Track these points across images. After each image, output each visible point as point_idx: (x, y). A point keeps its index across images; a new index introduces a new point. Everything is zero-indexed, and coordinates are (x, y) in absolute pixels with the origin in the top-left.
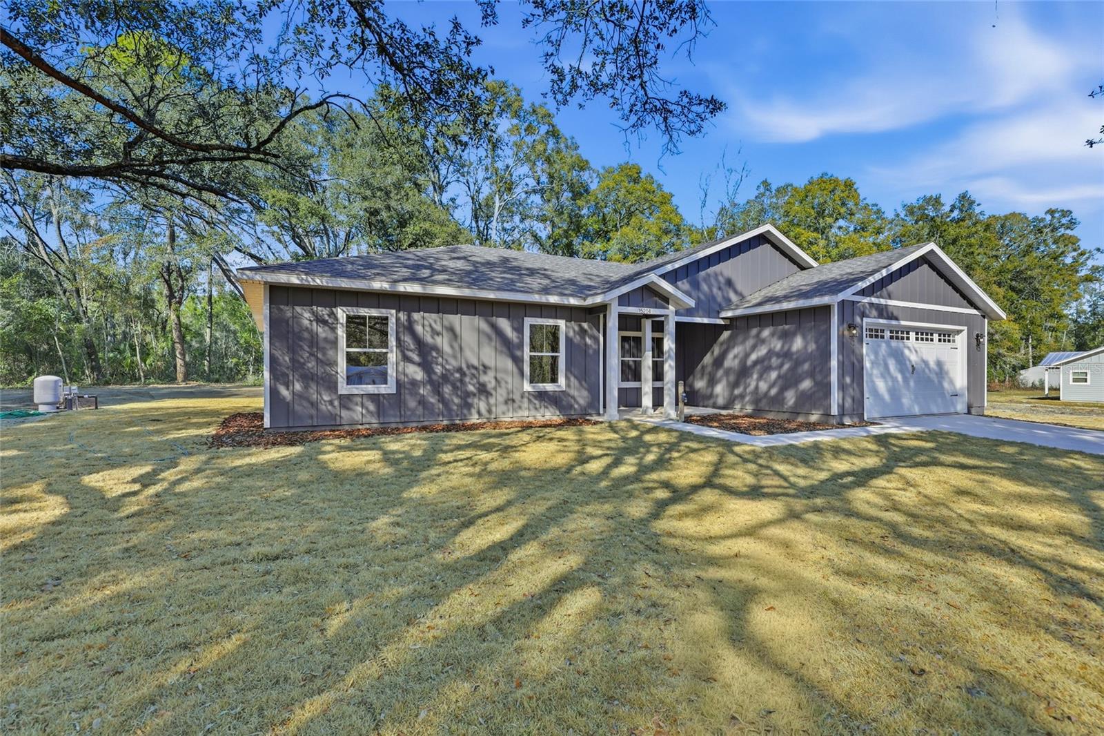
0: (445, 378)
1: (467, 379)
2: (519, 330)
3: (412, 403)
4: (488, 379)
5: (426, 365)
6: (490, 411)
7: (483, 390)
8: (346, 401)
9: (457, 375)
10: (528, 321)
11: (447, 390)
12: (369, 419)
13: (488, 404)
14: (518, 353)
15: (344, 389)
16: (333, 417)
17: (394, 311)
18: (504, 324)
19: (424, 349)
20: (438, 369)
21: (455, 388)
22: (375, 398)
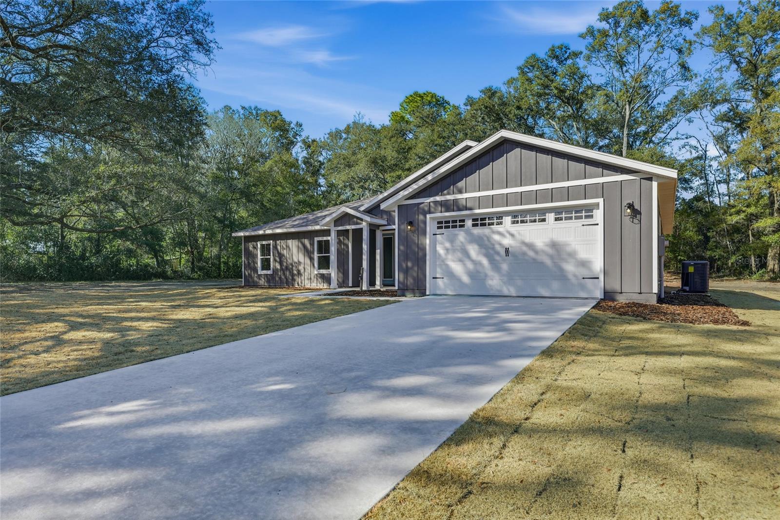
0: (287, 268)
1: (294, 268)
2: (312, 244)
3: (277, 279)
4: (301, 268)
5: (281, 263)
6: (301, 283)
7: (299, 273)
8: (259, 276)
9: (291, 267)
10: (316, 239)
11: (288, 273)
12: (266, 284)
13: (301, 279)
14: (312, 256)
15: (260, 272)
16: (257, 282)
17: (271, 241)
18: (307, 242)
19: (281, 256)
20: (285, 264)
21: (290, 272)
22: (267, 275)
